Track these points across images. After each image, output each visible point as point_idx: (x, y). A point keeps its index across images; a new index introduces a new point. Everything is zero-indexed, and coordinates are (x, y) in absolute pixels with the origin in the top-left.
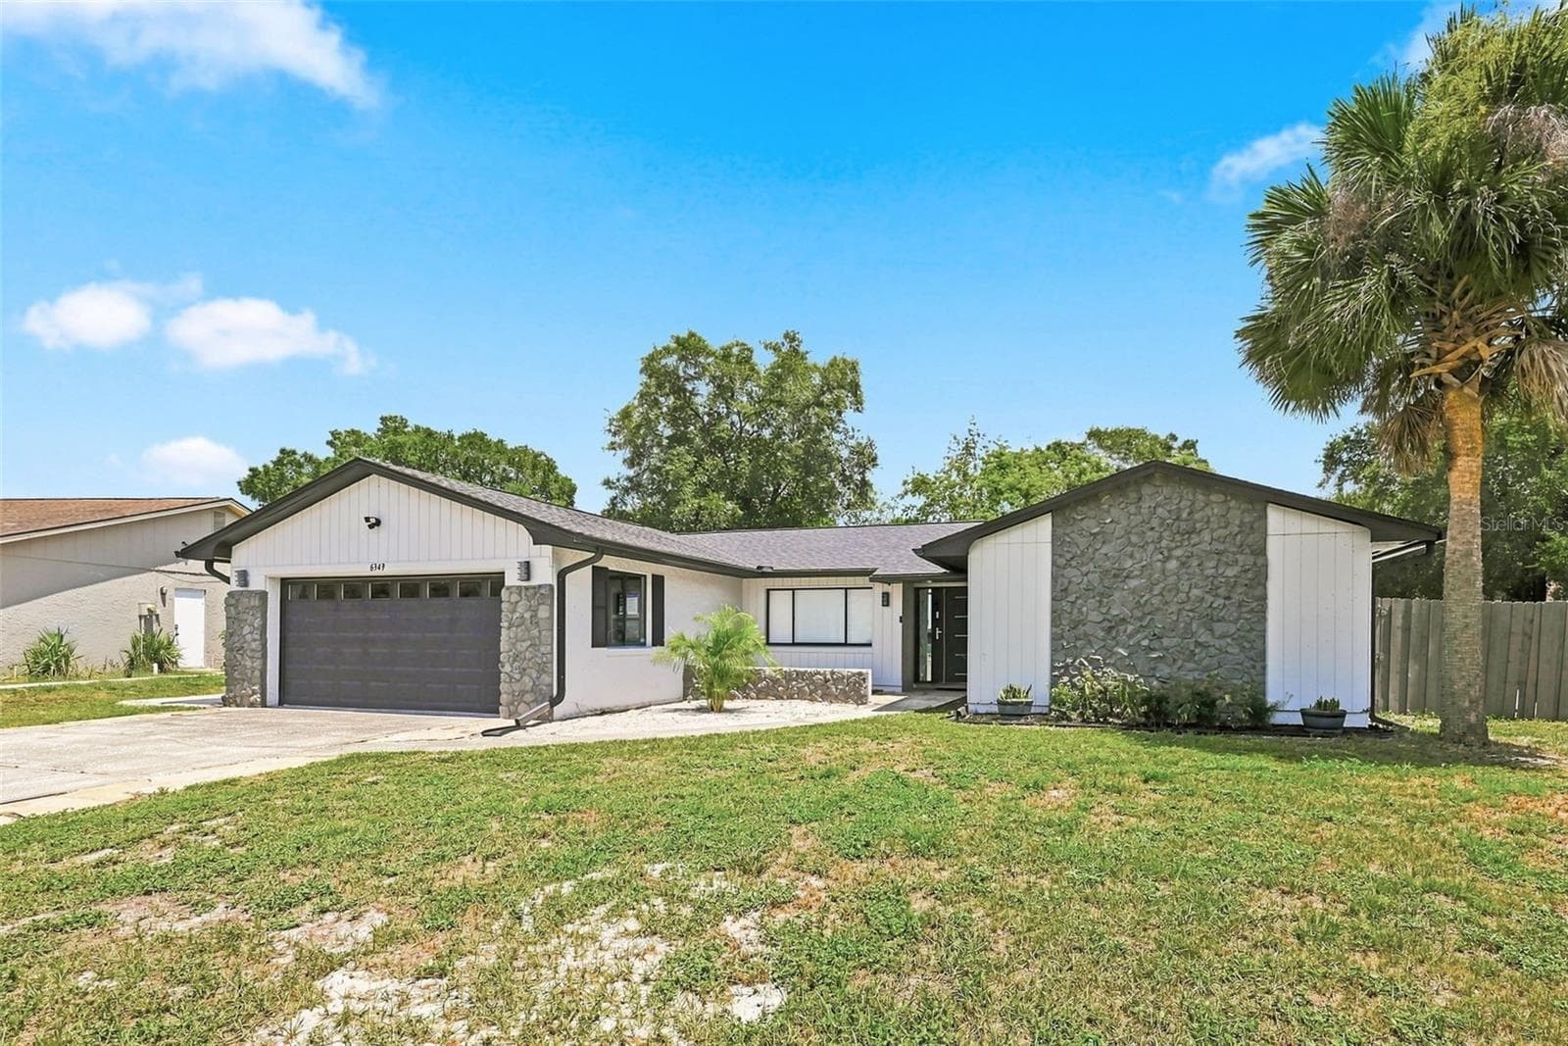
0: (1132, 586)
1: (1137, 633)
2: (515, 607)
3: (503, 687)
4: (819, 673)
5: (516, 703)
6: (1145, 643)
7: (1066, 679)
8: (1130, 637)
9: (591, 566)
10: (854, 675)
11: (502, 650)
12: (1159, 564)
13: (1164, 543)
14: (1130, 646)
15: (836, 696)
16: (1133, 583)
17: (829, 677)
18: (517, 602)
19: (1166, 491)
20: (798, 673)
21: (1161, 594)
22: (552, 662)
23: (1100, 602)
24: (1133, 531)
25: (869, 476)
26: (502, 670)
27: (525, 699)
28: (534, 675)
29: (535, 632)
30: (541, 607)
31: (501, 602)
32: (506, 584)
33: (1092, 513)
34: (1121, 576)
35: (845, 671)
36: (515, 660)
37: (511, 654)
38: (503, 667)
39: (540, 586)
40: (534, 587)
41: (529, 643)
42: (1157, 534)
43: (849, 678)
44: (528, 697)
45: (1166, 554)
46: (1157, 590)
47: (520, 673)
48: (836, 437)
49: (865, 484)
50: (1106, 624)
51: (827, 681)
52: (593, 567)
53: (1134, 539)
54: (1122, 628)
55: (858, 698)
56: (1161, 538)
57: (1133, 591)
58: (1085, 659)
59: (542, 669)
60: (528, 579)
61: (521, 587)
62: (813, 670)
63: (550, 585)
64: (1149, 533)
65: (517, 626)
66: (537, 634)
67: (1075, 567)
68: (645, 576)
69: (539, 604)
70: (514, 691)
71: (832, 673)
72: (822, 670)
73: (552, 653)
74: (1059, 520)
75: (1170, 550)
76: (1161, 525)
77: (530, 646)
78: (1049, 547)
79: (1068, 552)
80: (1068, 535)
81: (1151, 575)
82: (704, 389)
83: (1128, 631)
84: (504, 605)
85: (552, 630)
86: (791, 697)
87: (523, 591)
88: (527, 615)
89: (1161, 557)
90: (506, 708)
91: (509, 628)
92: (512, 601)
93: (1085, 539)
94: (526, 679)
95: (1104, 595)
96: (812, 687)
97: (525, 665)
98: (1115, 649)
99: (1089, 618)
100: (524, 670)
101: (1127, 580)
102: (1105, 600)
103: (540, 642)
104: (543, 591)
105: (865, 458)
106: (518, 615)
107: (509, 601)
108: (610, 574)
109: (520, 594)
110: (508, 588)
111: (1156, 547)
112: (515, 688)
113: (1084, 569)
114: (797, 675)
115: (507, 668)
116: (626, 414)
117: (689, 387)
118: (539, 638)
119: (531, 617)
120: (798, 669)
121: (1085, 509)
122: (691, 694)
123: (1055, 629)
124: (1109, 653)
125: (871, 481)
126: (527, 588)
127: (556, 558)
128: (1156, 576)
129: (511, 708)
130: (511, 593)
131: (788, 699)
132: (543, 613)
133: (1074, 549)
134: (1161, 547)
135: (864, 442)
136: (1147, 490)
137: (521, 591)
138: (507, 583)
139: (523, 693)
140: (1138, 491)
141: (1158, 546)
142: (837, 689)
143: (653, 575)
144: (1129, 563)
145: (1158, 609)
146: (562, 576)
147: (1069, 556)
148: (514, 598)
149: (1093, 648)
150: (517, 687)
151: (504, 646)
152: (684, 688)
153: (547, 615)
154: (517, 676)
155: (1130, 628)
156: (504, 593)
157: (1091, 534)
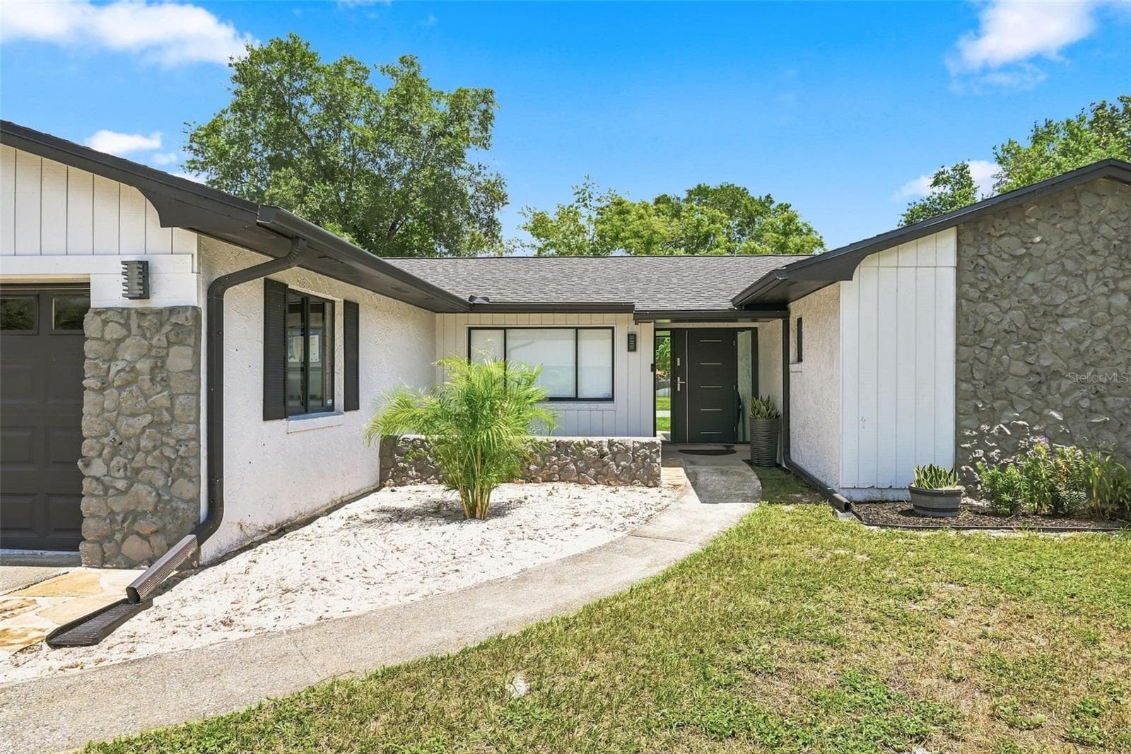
0: (1067, 327)
1: (1075, 390)
2: (115, 351)
3: (87, 505)
4: (590, 444)
5: (118, 537)
6: (1085, 403)
7: (980, 453)
8: (1064, 395)
9: (262, 278)
10: (643, 445)
11: (85, 433)
12: (1103, 300)
13: (1109, 272)
14: (1065, 407)
15: (617, 476)
16: (1069, 324)
17: (606, 449)
18: (119, 341)
19: (1110, 203)
20: (558, 444)
21: (1107, 339)
22: (198, 456)
23: (1027, 348)
24: (1069, 254)
25: (497, 215)
26: (85, 472)
27: (136, 527)
28: (160, 482)
29: (161, 399)
30: (174, 350)
31: (83, 338)
32: (92, 306)
33: (1013, 229)
34: (1052, 314)
35: (629, 441)
36: (113, 455)
37: (105, 440)
38: (87, 465)
39: (173, 310)
40: (159, 312)
41: (148, 418)
42: (1101, 261)
43: (635, 450)
44: (144, 526)
45: (1112, 286)
46: (1099, 334)
47: (126, 478)
48: (461, 172)
49: (491, 224)
50: (1034, 379)
51: (603, 455)
52: (266, 281)
53: (1070, 265)
54: (1054, 384)
55: (649, 479)
56: (1105, 265)
57: (1068, 335)
58: (1007, 425)
59: (178, 469)
60: (145, 295)
61: (129, 309)
62: (580, 439)
63: (194, 308)
64: (1091, 258)
65: (120, 388)
66: (167, 403)
67: (992, 301)
68: (333, 302)
69: (170, 344)
70: (112, 513)
71: (611, 444)
72: (595, 439)
73: (197, 439)
74: (969, 237)
75: (1116, 281)
76: (1107, 247)
77: (150, 425)
78: (951, 274)
79: (983, 280)
80: (982, 256)
81: (1093, 313)
82: (311, 109)
83: (1063, 389)
84: (88, 346)
85: (198, 394)
86: (549, 479)
87: (134, 316)
88: (144, 366)
89: (1106, 289)
90: (97, 547)
91: (102, 390)
92: (107, 337)
93: (1006, 264)
94: (140, 488)
95: (1032, 337)
96: (581, 464)
97: (138, 463)
98: (1046, 412)
99: (1012, 370)
100: (137, 471)
101: (1060, 320)
102: (1032, 346)
103: (172, 416)
104: (179, 319)
105: (494, 195)
106: (121, 365)
107: (101, 339)
108: (292, 299)
109: (126, 326)
110: (98, 312)
111: (1098, 277)
112: (116, 508)
113: (1005, 304)
114: (558, 446)
115: (98, 468)
116: (214, 129)
117: (296, 102)
118: (170, 410)
119: (152, 369)
120: (558, 439)
121: (1006, 222)
122: (392, 477)
123: (964, 386)
124: (1038, 417)
125: (500, 221)
126: (142, 314)
127: (205, 260)
128: (1100, 314)
129: (107, 546)
130: (105, 322)
131: (544, 481)
132: (179, 360)
133: (992, 277)
134: (1104, 277)
135: (493, 180)
136: (1088, 200)
137: (128, 318)
138: (96, 302)
139: (134, 515)
140: (1076, 200)
141: (1101, 275)
142: (618, 466)
143: (345, 302)
144: (1061, 297)
145: (1103, 359)
146: (216, 292)
147: (983, 286)
148: (113, 331)
149: (1015, 410)
150: (118, 505)
151: (89, 425)
152: (381, 470)
153: (188, 365)
154: (121, 484)
155: (1065, 385)
156: (91, 325)
157: (1014, 257)
